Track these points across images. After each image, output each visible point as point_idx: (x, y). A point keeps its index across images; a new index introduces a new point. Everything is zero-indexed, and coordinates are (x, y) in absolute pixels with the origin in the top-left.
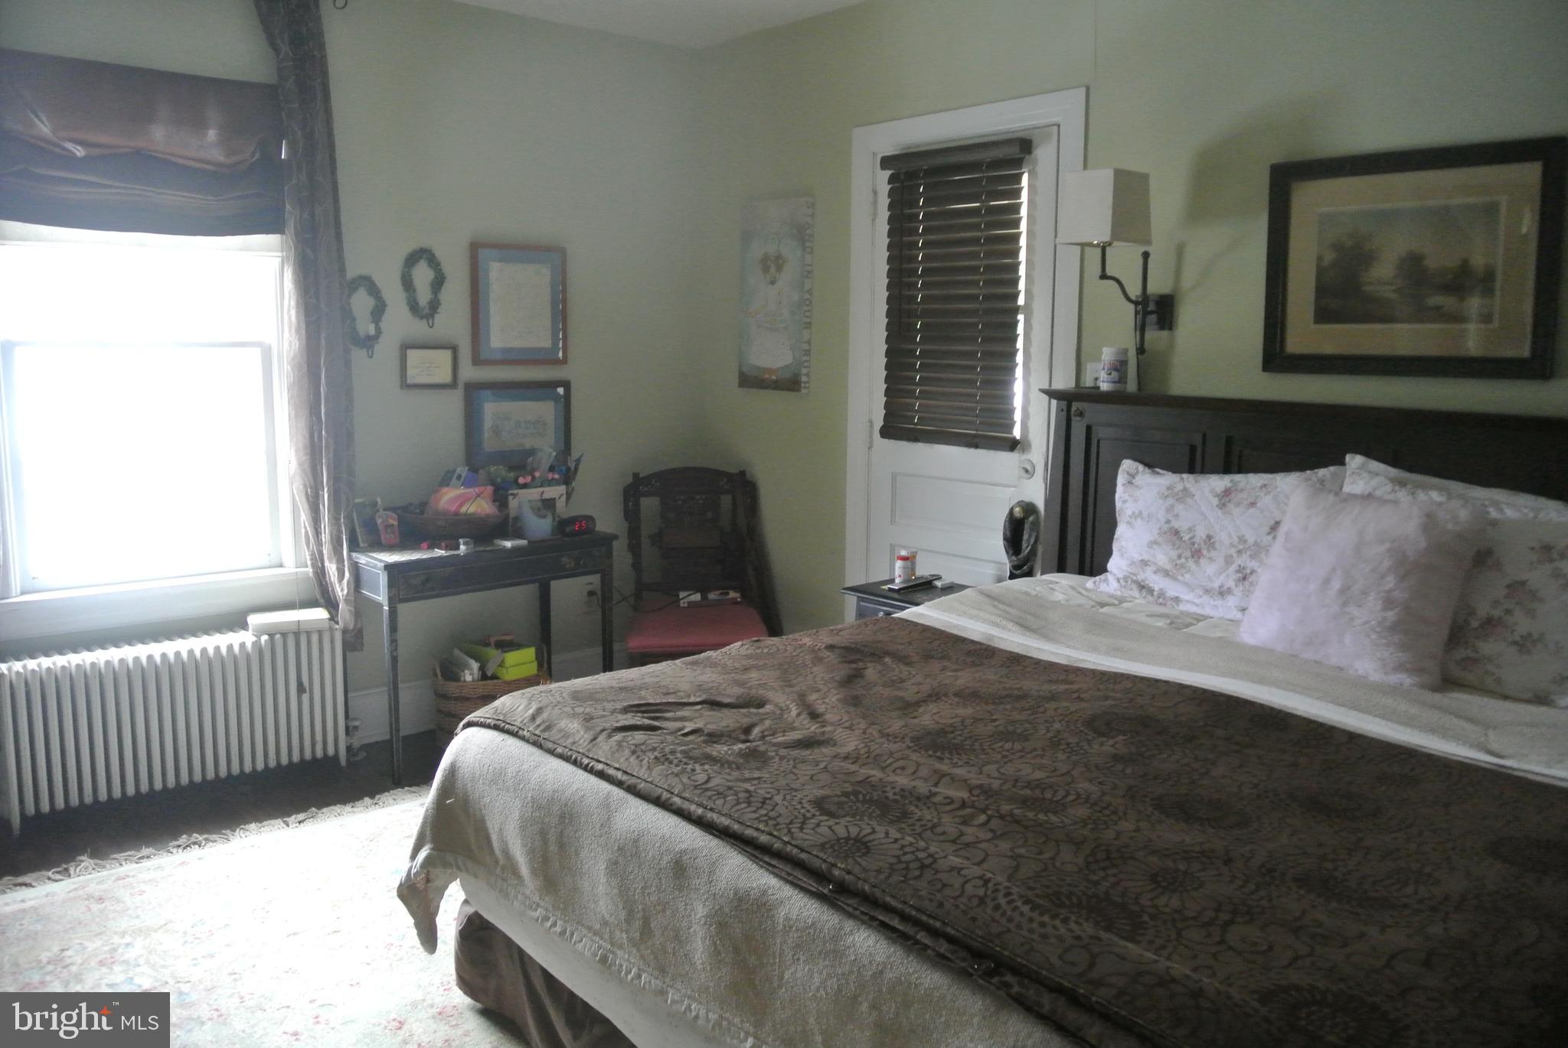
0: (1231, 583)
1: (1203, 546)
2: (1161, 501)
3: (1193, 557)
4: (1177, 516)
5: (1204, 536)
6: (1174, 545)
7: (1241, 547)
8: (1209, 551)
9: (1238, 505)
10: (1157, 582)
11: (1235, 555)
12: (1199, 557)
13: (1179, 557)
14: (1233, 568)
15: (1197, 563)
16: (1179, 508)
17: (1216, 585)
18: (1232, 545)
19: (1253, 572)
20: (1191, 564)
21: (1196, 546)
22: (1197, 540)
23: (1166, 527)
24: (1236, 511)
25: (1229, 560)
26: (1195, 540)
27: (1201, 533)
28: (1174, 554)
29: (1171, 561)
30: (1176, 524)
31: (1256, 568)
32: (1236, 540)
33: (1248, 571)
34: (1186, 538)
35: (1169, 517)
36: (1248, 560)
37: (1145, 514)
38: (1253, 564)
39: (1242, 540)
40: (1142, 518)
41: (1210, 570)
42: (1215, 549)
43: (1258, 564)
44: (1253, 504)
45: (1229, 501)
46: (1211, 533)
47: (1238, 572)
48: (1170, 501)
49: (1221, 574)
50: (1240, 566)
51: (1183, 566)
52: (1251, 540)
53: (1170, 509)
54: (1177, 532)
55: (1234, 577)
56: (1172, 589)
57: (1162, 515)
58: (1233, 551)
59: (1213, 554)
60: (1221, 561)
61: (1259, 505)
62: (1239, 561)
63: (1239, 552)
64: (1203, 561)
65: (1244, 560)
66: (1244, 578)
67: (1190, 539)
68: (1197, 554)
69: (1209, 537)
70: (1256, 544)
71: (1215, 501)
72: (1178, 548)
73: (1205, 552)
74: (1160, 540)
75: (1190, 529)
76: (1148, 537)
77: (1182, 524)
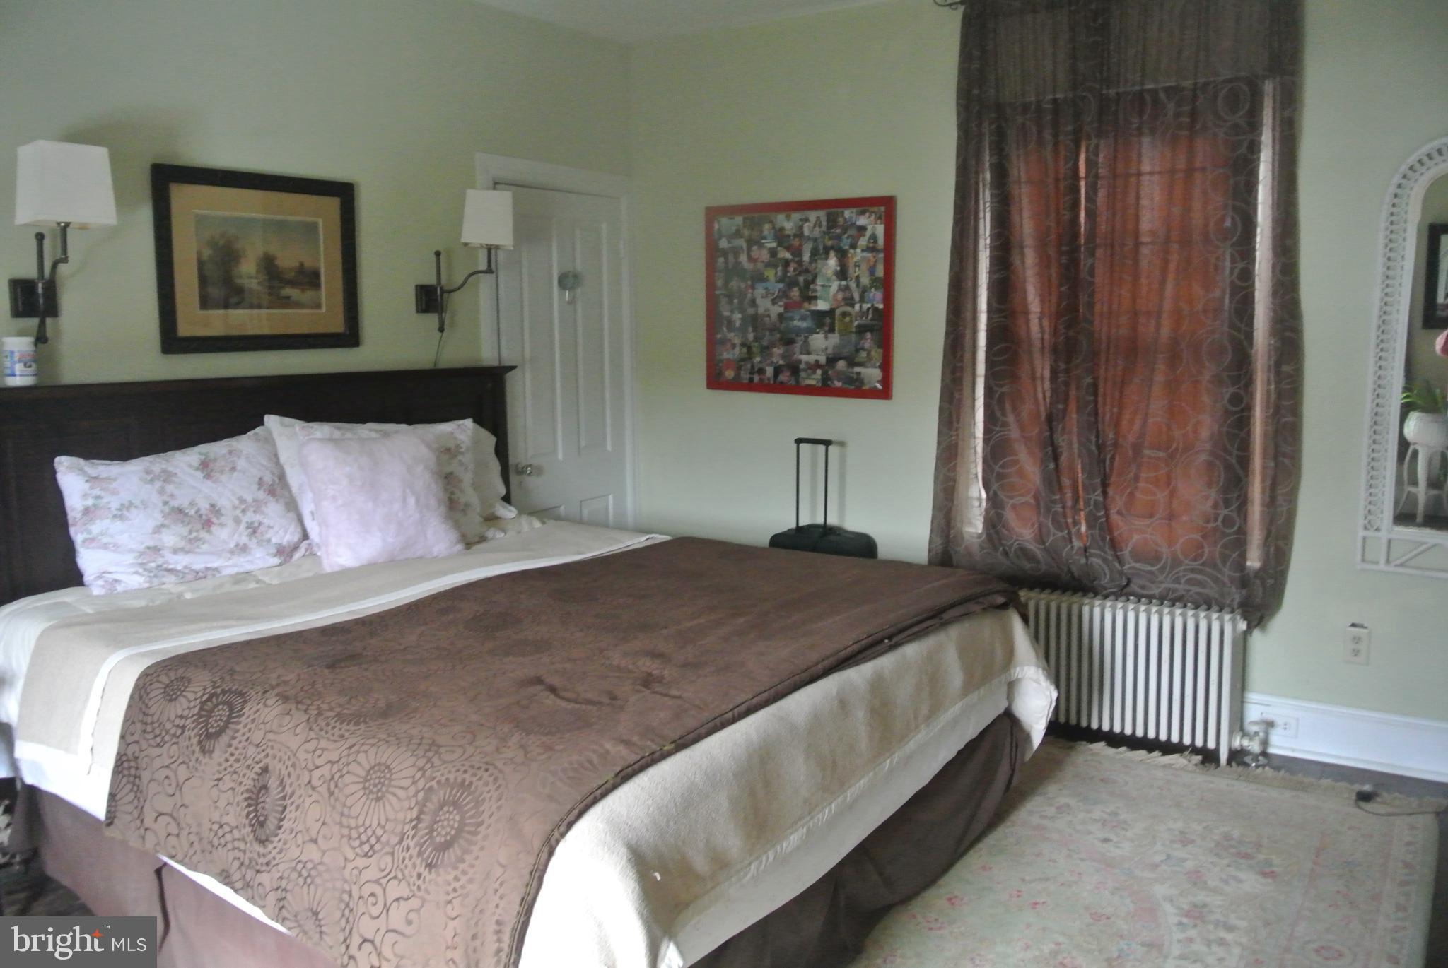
0: (244, 539)
1: (211, 516)
2: (149, 486)
3: (203, 528)
4: (172, 496)
5: (208, 507)
6: (183, 522)
7: (243, 507)
8: (218, 518)
9: (222, 472)
10: (179, 562)
11: (240, 515)
12: (210, 526)
13: (191, 532)
14: (243, 526)
15: (209, 531)
16: (170, 488)
17: (232, 545)
18: (235, 508)
19: (260, 524)
20: (203, 534)
21: (204, 517)
22: (203, 511)
23: (167, 509)
24: (224, 478)
25: (237, 521)
26: (201, 512)
27: (204, 505)
28: (184, 531)
29: (184, 538)
30: (175, 503)
31: (261, 520)
32: (237, 502)
33: (256, 525)
34: (192, 512)
35: (165, 498)
36: (253, 514)
37: (137, 502)
38: (258, 518)
39: (242, 501)
40: (136, 507)
41: (224, 535)
42: (222, 515)
43: (262, 516)
44: (233, 469)
45: (212, 471)
46: (213, 502)
47: (248, 528)
48: (158, 484)
49: (234, 535)
50: (247, 522)
51: (197, 539)
52: (249, 499)
53: (162, 491)
54: (180, 511)
55: (246, 533)
56: (198, 563)
57: (156, 499)
58: (238, 512)
59: (223, 519)
60: (230, 523)
61: (238, 468)
62: (246, 519)
63: (244, 511)
64: (214, 529)
65: (250, 517)
66: (255, 532)
67: (196, 512)
68: (207, 524)
69: (213, 506)
70: (254, 501)
71: (199, 475)
72: (189, 524)
73: (214, 520)
74: (166, 522)
75: (192, 504)
76: (150, 524)
77: (182, 501)
